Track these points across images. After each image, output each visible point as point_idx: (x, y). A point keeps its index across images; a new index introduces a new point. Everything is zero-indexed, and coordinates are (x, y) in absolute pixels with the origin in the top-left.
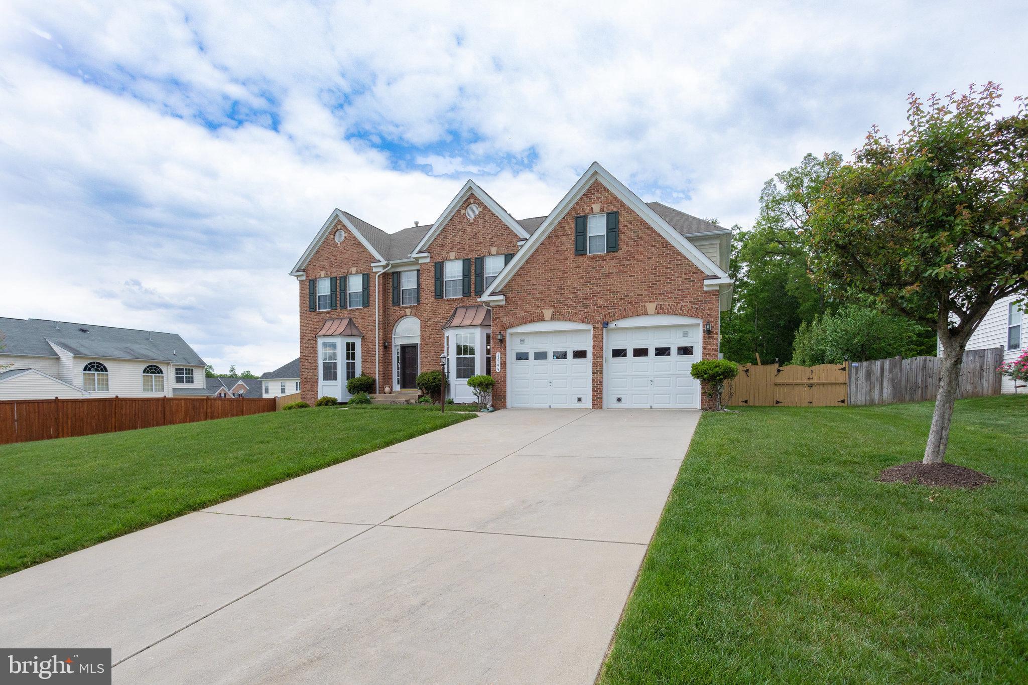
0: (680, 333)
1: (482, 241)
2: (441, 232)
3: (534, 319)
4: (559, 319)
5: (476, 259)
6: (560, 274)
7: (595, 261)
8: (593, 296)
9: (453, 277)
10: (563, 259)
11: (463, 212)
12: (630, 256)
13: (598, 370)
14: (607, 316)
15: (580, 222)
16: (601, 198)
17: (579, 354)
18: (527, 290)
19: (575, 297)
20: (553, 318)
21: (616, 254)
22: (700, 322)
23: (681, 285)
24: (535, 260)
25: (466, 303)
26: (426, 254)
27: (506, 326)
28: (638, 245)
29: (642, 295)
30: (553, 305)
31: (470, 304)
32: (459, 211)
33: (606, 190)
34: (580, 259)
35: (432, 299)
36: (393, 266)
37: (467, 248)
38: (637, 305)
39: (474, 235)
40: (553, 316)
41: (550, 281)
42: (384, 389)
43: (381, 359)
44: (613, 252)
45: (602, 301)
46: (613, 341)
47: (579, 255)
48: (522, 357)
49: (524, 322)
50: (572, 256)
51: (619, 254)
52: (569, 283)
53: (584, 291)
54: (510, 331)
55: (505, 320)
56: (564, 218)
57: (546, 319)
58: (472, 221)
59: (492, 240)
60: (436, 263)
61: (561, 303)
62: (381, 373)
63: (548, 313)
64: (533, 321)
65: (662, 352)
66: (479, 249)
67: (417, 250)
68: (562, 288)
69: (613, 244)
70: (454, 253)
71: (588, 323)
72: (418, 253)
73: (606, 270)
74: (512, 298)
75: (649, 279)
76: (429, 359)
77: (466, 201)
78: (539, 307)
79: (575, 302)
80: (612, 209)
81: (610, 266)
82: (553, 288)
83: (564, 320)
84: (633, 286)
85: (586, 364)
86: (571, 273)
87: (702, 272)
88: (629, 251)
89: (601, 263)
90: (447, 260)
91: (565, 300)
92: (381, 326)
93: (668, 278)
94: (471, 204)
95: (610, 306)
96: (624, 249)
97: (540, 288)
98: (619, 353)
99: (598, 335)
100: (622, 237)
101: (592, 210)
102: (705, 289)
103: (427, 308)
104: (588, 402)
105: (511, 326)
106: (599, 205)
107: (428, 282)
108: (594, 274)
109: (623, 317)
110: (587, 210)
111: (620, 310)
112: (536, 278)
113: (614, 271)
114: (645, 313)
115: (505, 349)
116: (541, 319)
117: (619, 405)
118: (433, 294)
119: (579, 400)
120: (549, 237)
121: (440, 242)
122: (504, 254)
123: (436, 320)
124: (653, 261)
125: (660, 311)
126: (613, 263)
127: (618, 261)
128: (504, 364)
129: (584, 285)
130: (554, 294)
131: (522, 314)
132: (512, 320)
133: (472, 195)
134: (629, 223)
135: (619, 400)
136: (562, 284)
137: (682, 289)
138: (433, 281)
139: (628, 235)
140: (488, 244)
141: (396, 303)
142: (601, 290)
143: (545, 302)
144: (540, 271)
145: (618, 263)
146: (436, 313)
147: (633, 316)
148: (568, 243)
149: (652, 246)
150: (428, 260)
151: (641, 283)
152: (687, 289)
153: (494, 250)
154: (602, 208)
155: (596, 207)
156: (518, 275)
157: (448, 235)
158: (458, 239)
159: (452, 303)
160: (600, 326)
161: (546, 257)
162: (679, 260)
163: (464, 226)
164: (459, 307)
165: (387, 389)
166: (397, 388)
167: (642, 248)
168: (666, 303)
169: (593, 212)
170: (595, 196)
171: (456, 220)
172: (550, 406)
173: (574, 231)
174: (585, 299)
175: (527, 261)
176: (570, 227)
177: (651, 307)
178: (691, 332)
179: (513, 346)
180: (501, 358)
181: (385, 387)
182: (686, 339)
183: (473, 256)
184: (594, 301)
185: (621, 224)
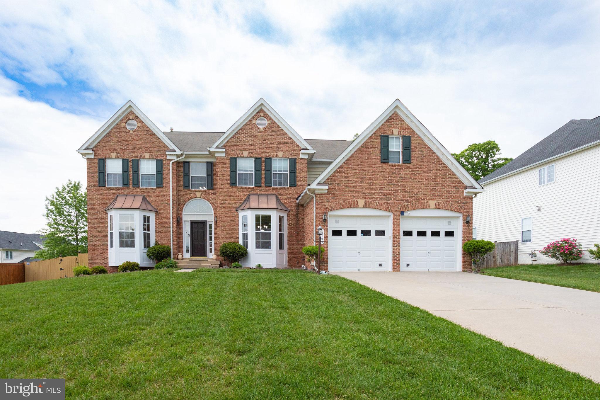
0: (446, 222)
1: (270, 146)
2: (235, 134)
3: (350, 206)
4: (369, 207)
5: (266, 158)
6: (370, 175)
7: (395, 168)
8: (393, 193)
9: (244, 171)
10: (372, 164)
11: (254, 121)
12: (418, 168)
13: (396, 244)
14: (404, 207)
15: (385, 140)
16: (399, 125)
17: (381, 233)
18: (344, 183)
19: (380, 192)
20: (365, 206)
21: (409, 165)
22: (461, 215)
23: (450, 190)
24: (351, 162)
25: (257, 191)
26: (224, 150)
27: (328, 209)
28: (424, 161)
29: (426, 195)
30: (365, 196)
31: (261, 192)
32: (250, 120)
33: (402, 120)
34: (384, 166)
35: (227, 186)
36: (187, 156)
37: (258, 149)
38: (423, 201)
39: (264, 141)
40: (365, 204)
41: (362, 179)
42: (177, 256)
43: (175, 232)
44: (407, 163)
45: (399, 197)
46: (405, 226)
47: (384, 163)
48: (337, 233)
49: (343, 207)
50: (379, 163)
51: (411, 165)
52: (376, 182)
53: (387, 189)
54: (330, 213)
55: (327, 204)
56: (372, 135)
57: (359, 206)
58: (262, 130)
59: (278, 146)
60: (231, 158)
61: (371, 196)
62: (175, 243)
63: (361, 202)
64: (350, 207)
65: (435, 234)
66: (268, 151)
67: (216, 145)
68: (371, 185)
69: (407, 160)
70: (247, 152)
71: (391, 211)
72: (217, 148)
73: (402, 175)
74: (333, 188)
75: (431, 185)
76: (225, 233)
77: (256, 114)
78: (354, 197)
79: (381, 196)
80: (406, 134)
81: (405, 173)
82: (364, 184)
83: (373, 208)
84: (420, 188)
85: (388, 240)
86: (378, 174)
87: (463, 184)
88: (418, 164)
89: (399, 170)
90: (240, 156)
91: (373, 194)
92: (175, 205)
93: (443, 185)
94: (260, 116)
95: (406, 201)
96: (414, 162)
97: (355, 184)
98: (408, 233)
99: (397, 220)
100: (413, 154)
101: (393, 133)
102: (465, 194)
103: (223, 193)
104: (389, 265)
105: (332, 210)
106: (398, 130)
107: (223, 172)
108: (394, 177)
109: (414, 209)
110: (389, 132)
111: (412, 204)
112: (351, 175)
113: (409, 176)
114: (428, 207)
115: (327, 227)
116: (356, 206)
117: (408, 269)
118: (229, 182)
119: (380, 265)
120: (361, 147)
121: (234, 142)
122: (288, 158)
123: (232, 202)
124: (433, 173)
125: (438, 207)
126: (407, 171)
127: (410, 170)
128: (326, 237)
129: (387, 184)
130: (365, 189)
131: (341, 201)
132: (333, 205)
133: (262, 110)
134: (418, 145)
135: (408, 265)
136: (372, 182)
137: (451, 194)
138: (229, 172)
139: (417, 153)
140: (275, 149)
141: (186, 186)
142: (399, 189)
143: (359, 194)
144: (355, 171)
145: (411, 172)
146: (231, 197)
147: (420, 209)
148: (376, 153)
149: (433, 163)
150: (224, 155)
151: (426, 186)
152: (454, 194)
153: (280, 154)
154: (400, 132)
155: (396, 131)
156: (337, 172)
157: (241, 137)
158: (250, 142)
159: (245, 190)
160: (398, 213)
161: (359, 161)
162: (450, 174)
163: (255, 133)
164: (252, 194)
166: (187, 255)
167: (426, 163)
168: (442, 202)
169: (393, 134)
170: (394, 123)
171: (248, 127)
172: (359, 270)
173: (380, 146)
174: (388, 194)
175: (344, 162)
176: (377, 142)
177: (432, 203)
178: (453, 222)
179: (332, 226)
180: (324, 233)
181: (179, 255)
182: (449, 226)
183: (263, 156)
184: (394, 196)
185: (413, 145)
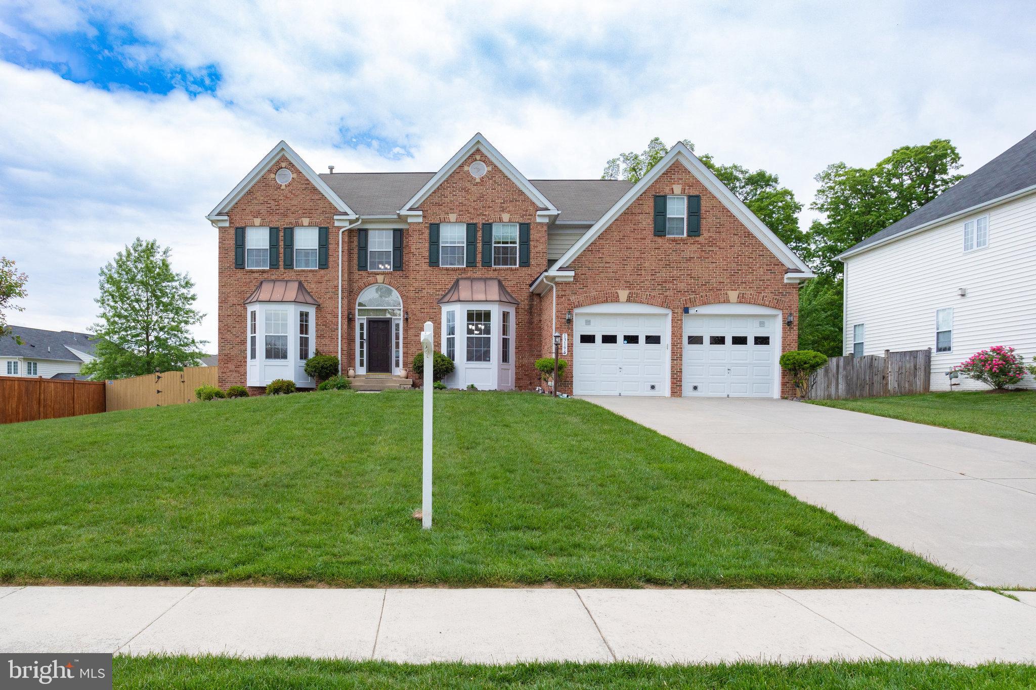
0: (756, 323)
1: (491, 205)
2: (438, 188)
3: (607, 299)
4: (635, 302)
5: (483, 224)
6: (637, 254)
7: (676, 244)
8: (673, 280)
9: (451, 243)
10: (641, 239)
11: (466, 168)
12: (712, 242)
13: (677, 356)
14: (688, 302)
15: (660, 203)
16: (682, 179)
17: (653, 340)
18: (599, 267)
19: (653, 280)
20: (629, 300)
21: (697, 239)
22: (779, 313)
23: (762, 275)
24: (609, 236)
25: (469, 274)
26: (420, 213)
27: (574, 305)
28: (720, 232)
29: (724, 283)
30: (629, 285)
31: (476, 276)
32: (461, 166)
33: (687, 172)
34: (659, 240)
35: (425, 267)
36: (365, 222)
37: (471, 210)
38: (719, 292)
39: (481, 197)
40: (629, 297)
41: (625, 260)
42: (348, 372)
43: (345, 335)
44: (695, 236)
45: (682, 286)
46: (691, 328)
47: (658, 236)
48: (588, 339)
49: (595, 301)
50: (651, 236)
51: (701, 239)
52: (646, 265)
53: (663, 274)
54: (576, 311)
55: (573, 298)
56: (642, 195)
57: (621, 300)
58: (478, 180)
59: (503, 205)
60: (431, 224)
61: (638, 284)
62: (345, 352)
63: (623, 294)
64: (606, 301)
65: (740, 341)
66: (487, 213)
67: (409, 206)
68: (639, 269)
69: (694, 230)
70: (455, 215)
71: (669, 308)
72: (410, 209)
73: (687, 254)
74: (582, 274)
75: (731, 267)
77: (470, 156)
78: (613, 287)
79: (653, 285)
80: (694, 192)
81: (691, 250)
82: (628, 268)
83: (641, 302)
84: (715, 272)
85: (664, 350)
86: (649, 253)
87: (783, 265)
88: (711, 237)
89: (682, 246)
90: (445, 222)
91: (642, 282)
92: (346, 294)
93: (750, 268)
94: (476, 160)
95: (691, 292)
96: (706, 234)
97: (614, 267)
98: (695, 340)
99: (678, 320)
100: (703, 222)
101: (673, 191)
102: (786, 281)
103: (418, 277)
104: (665, 388)
105: (580, 305)
106: (680, 186)
107: (419, 245)
108: (674, 257)
109: (705, 303)
110: (667, 190)
111: (702, 296)
112: (609, 255)
113: (696, 255)
114: (727, 301)
115: (572, 330)
116: (616, 299)
117: (695, 394)
118: (428, 261)
119: (653, 387)
120: (625, 213)
121: (436, 199)
123: (431, 291)
124: (736, 249)
125: (742, 300)
126: (695, 247)
127: (699, 246)
128: (570, 346)
129: (662, 267)
130: (630, 275)
131: (594, 293)
132: (581, 298)
133: (478, 150)
134: (711, 209)
135: (695, 388)
136: (639, 265)
137: (764, 280)
138: (427, 245)
139: (710, 220)
140: (498, 209)
141: (363, 267)
142: (682, 275)
143: (620, 282)
144: (614, 248)
145: (700, 248)
146: (430, 283)
147: (714, 303)
148: (647, 222)
149: (734, 234)
150: (420, 220)
151: (723, 270)
152: (769, 280)
153: (506, 217)
154: (683, 190)
155: (677, 189)
156: (588, 251)
157: (447, 193)
158: (461, 200)
159: (451, 272)
160: (680, 311)
161: (621, 234)
162: (761, 251)
163: (468, 185)
164: (462, 279)
165: (351, 372)
166: (362, 371)
167: (723, 235)
168: (749, 293)
169: (673, 193)
170: (676, 177)
171: (457, 177)
172: (620, 394)
173: (653, 210)
174: (664, 282)
175: (599, 236)
176: (649, 206)
177: (733, 295)
178: (768, 323)
179: (580, 328)
180: (568, 340)
181: (349, 370)
182: (762, 329)
183: (479, 221)
184: (674, 285)
185: (703, 209)
